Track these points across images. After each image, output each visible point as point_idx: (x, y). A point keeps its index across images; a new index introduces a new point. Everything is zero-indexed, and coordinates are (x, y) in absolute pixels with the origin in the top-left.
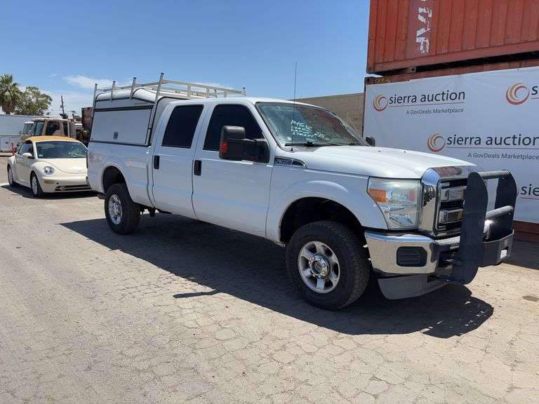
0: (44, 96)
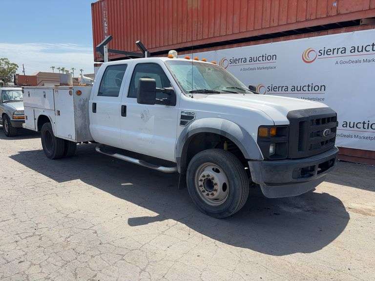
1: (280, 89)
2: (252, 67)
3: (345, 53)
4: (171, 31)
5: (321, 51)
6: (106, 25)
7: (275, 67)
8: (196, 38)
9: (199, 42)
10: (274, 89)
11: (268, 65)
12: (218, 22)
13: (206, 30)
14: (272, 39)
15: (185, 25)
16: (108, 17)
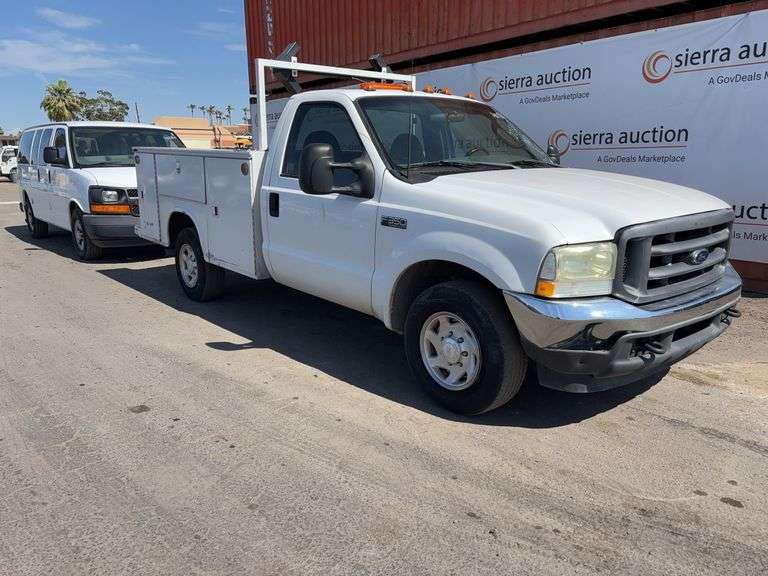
0: (120, 103)
2: (542, 94)
3: (728, 59)
8: (435, 39)
9: (443, 46)
14: (582, 36)
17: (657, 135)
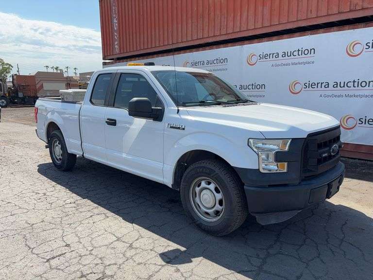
1: (320, 85)
4: (190, 25)
5: (368, 44)
6: (115, 21)
7: (313, 62)
10: (312, 85)
11: (305, 60)
12: (245, 14)
13: (231, 24)
15: (206, 20)
16: (118, 12)
17: (356, 84)
